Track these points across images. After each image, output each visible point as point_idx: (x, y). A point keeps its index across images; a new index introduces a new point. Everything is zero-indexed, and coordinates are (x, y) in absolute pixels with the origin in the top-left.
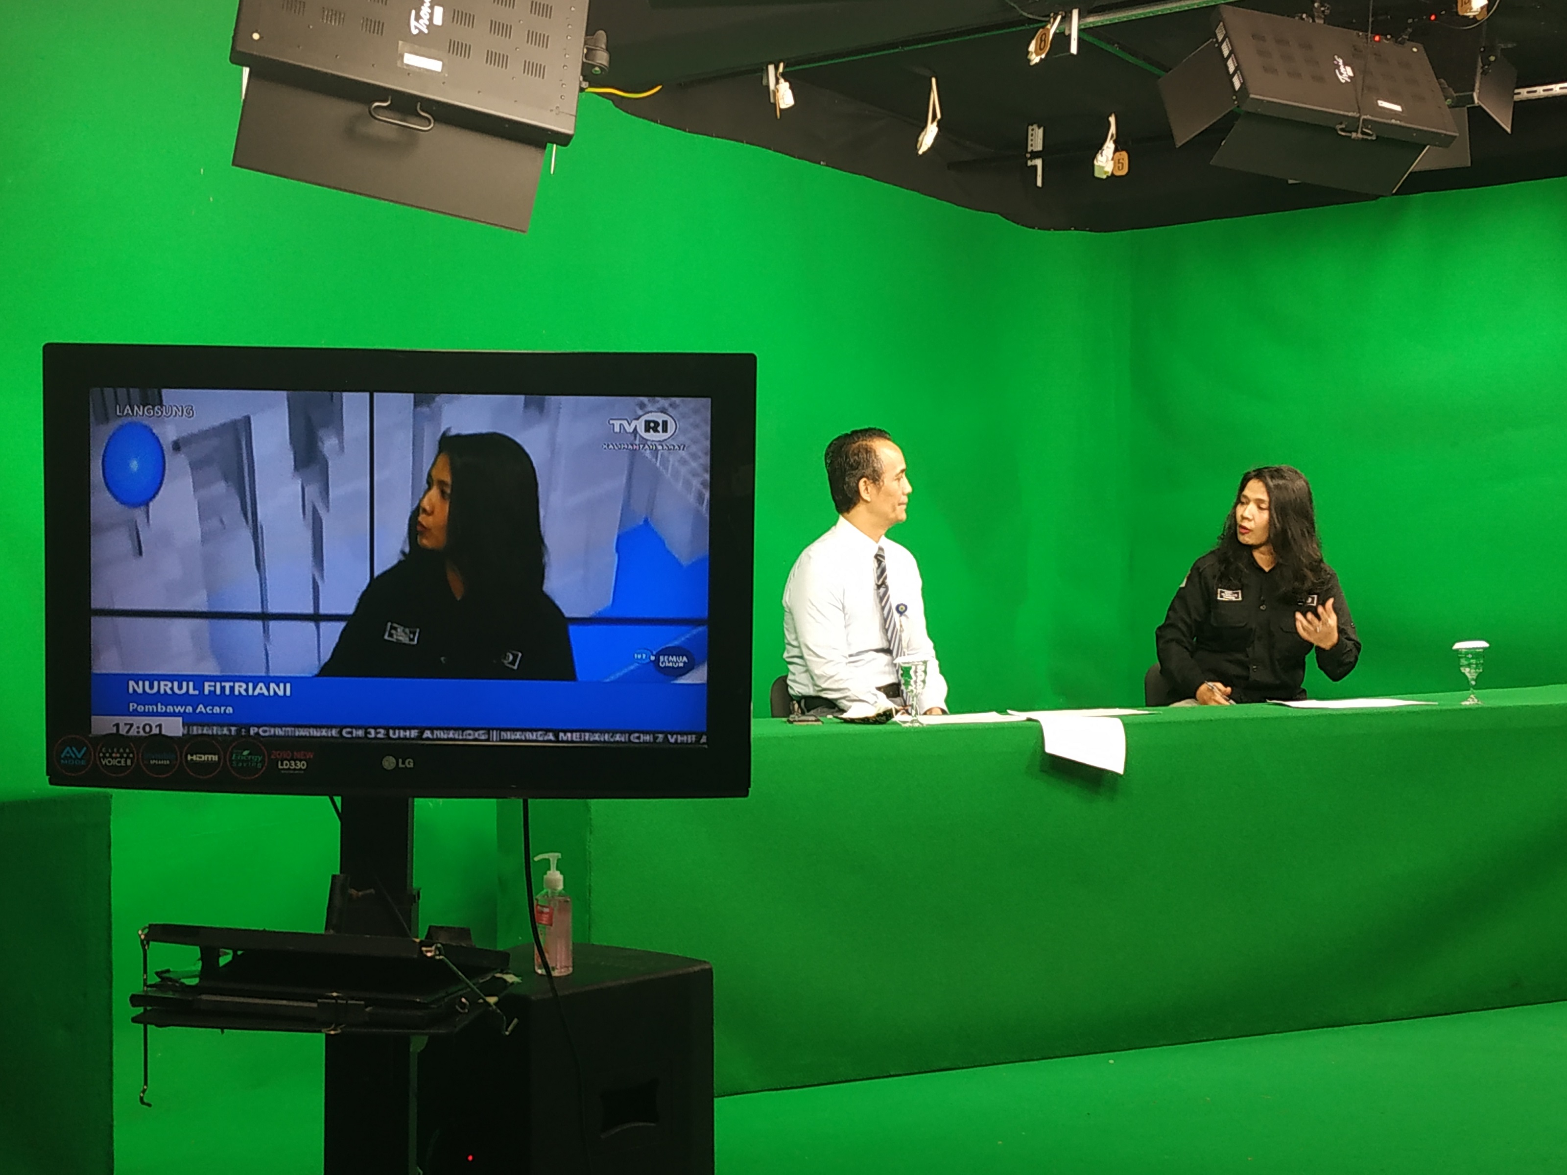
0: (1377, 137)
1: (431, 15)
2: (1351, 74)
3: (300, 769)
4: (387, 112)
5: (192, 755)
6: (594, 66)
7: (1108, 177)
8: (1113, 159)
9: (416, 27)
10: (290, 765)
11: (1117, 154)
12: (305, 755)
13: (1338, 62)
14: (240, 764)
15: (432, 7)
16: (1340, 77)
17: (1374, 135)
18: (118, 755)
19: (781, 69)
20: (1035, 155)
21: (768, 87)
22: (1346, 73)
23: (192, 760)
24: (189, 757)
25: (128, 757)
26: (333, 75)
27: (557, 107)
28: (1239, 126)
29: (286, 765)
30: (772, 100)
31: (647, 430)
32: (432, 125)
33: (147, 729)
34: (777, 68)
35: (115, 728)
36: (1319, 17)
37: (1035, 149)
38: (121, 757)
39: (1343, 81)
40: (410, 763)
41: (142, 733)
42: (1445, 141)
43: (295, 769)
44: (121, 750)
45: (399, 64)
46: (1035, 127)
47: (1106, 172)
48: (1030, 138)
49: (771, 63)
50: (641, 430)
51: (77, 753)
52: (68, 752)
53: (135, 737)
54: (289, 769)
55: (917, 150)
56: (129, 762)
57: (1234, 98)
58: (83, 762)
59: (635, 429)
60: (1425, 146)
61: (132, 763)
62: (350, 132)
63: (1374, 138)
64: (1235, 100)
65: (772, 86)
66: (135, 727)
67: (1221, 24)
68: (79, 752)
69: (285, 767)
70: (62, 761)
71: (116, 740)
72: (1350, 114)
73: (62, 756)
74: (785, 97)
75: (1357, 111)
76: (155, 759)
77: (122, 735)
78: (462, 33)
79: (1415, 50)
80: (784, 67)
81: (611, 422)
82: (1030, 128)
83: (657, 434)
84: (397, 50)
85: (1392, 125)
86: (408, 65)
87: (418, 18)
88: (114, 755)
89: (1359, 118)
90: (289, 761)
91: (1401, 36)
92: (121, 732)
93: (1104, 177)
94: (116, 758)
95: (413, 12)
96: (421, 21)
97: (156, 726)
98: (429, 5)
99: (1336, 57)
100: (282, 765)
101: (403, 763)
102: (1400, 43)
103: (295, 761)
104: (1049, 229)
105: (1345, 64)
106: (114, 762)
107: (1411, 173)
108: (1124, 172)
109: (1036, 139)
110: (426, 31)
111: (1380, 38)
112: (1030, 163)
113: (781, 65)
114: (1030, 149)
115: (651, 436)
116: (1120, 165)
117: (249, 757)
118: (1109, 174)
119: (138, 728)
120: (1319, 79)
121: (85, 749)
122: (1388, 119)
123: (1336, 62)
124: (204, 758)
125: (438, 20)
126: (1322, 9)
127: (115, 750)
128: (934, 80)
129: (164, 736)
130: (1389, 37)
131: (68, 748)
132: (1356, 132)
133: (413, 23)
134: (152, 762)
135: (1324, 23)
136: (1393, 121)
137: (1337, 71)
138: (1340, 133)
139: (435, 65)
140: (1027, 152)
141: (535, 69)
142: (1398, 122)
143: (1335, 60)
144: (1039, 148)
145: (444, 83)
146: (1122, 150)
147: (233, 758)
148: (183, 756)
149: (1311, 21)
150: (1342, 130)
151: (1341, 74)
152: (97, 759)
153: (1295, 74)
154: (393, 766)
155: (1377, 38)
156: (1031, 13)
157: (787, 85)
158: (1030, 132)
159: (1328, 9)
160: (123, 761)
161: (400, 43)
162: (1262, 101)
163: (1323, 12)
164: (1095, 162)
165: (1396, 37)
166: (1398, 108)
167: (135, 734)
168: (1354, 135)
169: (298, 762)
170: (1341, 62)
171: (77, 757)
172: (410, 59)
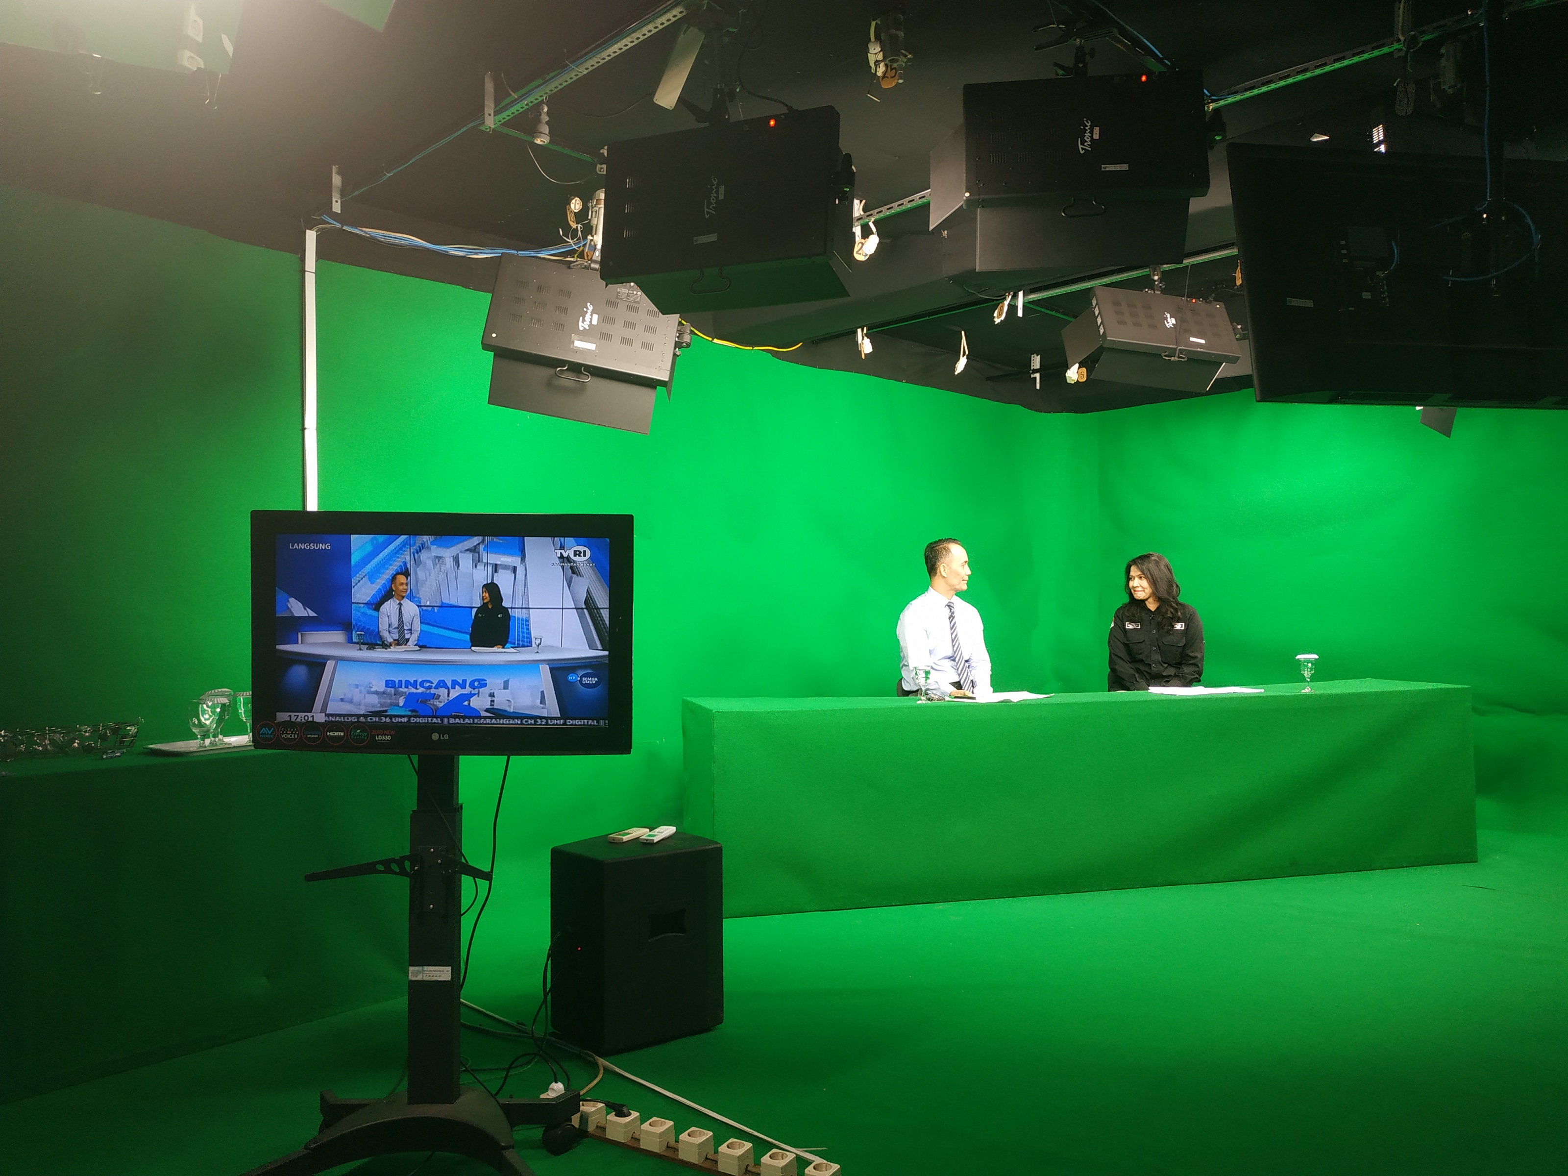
0: (1188, 358)
1: (591, 319)
2: (1174, 323)
3: (388, 740)
4: (567, 373)
5: (330, 733)
6: (683, 343)
7: (1075, 383)
8: (1077, 372)
9: (582, 326)
10: (382, 738)
11: (1080, 369)
12: (390, 732)
13: (1167, 316)
14: (355, 738)
15: (591, 315)
16: (1167, 325)
17: (1186, 358)
18: (290, 732)
19: (865, 332)
20: (1035, 371)
21: (857, 342)
22: (1171, 322)
23: (330, 735)
24: (328, 734)
25: (295, 733)
26: (536, 355)
27: (659, 367)
28: (1104, 356)
29: (380, 737)
30: (860, 349)
31: (575, 555)
32: (590, 379)
33: (306, 718)
34: (863, 331)
35: (289, 717)
36: (1158, 290)
37: (1035, 368)
38: (292, 733)
39: (1169, 327)
40: (446, 737)
41: (303, 720)
42: (1233, 360)
43: (384, 740)
44: (292, 730)
45: (572, 347)
46: (1035, 355)
47: (1073, 380)
48: (1032, 361)
49: (859, 328)
50: (572, 556)
51: (268, 731)
52: (264, 731)
53: (300, 722)
54: (381, 740)
55: (954, 371)
56: (296, 736)
57: (1101, 339)
58: (272, 736)
59: (568, 555)
60: (1222, 364)
61: (298, 736)
62: (549, 384)
63: (1186, 360)
64: (1101, 341)
65: (860, 341)
66: (299, 717)
67: (1095, 297)
68: (270, 730)
69: (379, 739)
70: (261, 736)
71: (289, 724)
72: (1171, 346)
73: (261, 732)
74: (866, 347)
75: (1176, 344)
76: (310, 734)
77: (292, 722)
78: (608, 328)
79: (1218, 306)
80: (867, 330)
81: (555, 551)
82: (1032, 356)
83: (580, 558)
84: (571, 339)
85: (1198, 352)
86: (576, 347)
87: (584, 321)
88: (288, 732)
89: (1176, 349)
90: (382, 735)
91: (1208, 299)
92: (292, 720)
93: (1073, 383)
94: (289, 734)
95: (581, 318)
96: (585, 323)
97: (311, 717)
98: (590, 313)
99: (1166, 313)
100: (378, 738)
101: (443, 737)
102: (1208, 303)
103: (385, 735)
104: (1050, 412)
105: (1171, 317)
106: (288, 736)
107: (1216, 379)
108: (1084, 379)
109: (1036, 362)
110: (588, 328)
111: (1196, 300)
112: (1032, 376)
113: (865, 328)
114: (1032, 368)
115: (577, 559)
116: (1082, 376)
117: (360, 734)
118: (1076, 381)
119: (301, 717)
120: (1153, 326)
121: (273, 729)
122: (1196, 348)
123: (1165, 316)
124: (336, 734)
125: (595, 322)
126: (1161, 285)
127: (289, 730)
128: (963, 333)
129: (316, 722)
130: (1201, 299)
131: (264, 729)
132: (1174, 357)
133: (581, 324)
134: (308, 736)
135: (1161, 293)
136: (1199, 349)
137: (1165, 321)
138: (1164, 358)
139: (592, 346)
140: (1031, 370)
141: (647, 346)
142: (1202, 350)
143: (1165, 315)
144: (1038, 367)
145: (596, 356)
146: (1083, 367)
147: (352, 734)
148: (325, 733)
149: (1153, 292)
150: (1165, 356)
151: (1168, 323)
152: (279, 735)
153: (1137, 324)
154: (437, 738)
155: (1194, 301)
156: (987, 296)
157: (869, 340)
158: (1032, 358)
159: (1164, 285)
160: (293, 735)
161: (573, 335)
162: (1115, 341)
163: (1161, 287)
164: (1066, 375)
165: (1205, 299)
166: (1203, 341)
167: (300, 721)
168: (1173, 359)
169: (386, 736)
170: (1168, 315)
171: (268, 734)
172: (578, 344)
